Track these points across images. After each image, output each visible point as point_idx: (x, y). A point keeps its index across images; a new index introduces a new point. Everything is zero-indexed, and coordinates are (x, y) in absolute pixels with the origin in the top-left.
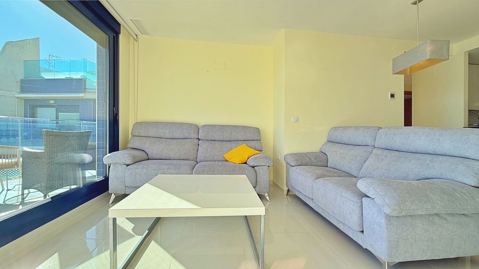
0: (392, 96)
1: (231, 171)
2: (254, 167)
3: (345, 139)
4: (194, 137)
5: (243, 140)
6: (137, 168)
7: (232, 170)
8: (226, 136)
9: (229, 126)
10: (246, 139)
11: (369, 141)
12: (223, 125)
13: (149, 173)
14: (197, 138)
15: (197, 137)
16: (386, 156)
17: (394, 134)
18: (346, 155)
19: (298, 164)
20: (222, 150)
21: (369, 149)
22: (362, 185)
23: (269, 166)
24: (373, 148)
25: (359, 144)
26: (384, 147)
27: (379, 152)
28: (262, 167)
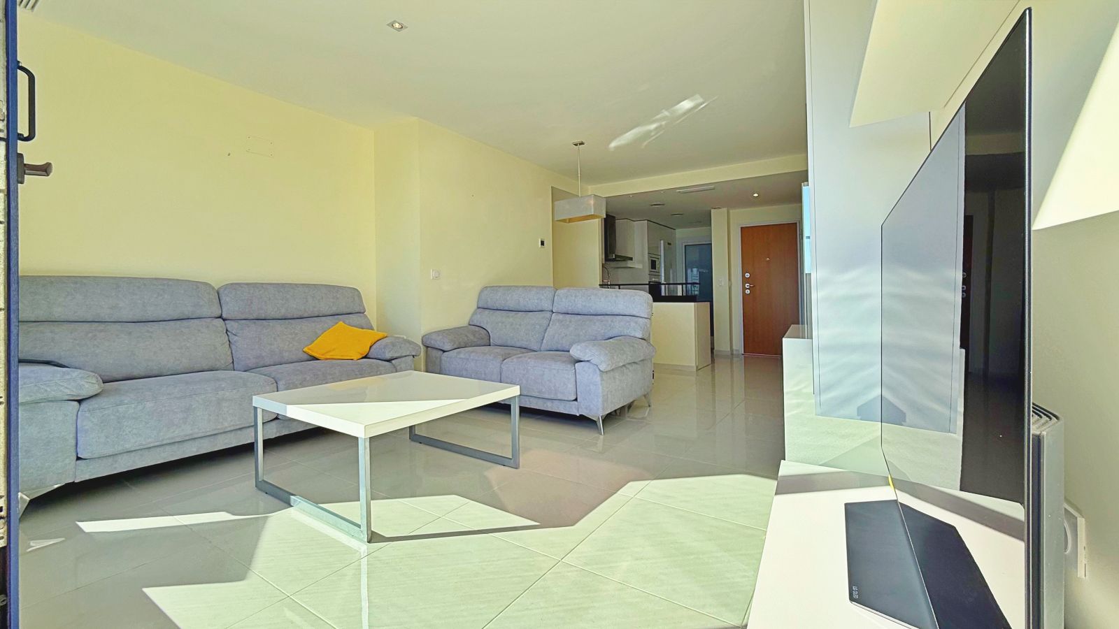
0: (542, 243)
1: (358, 373)
2: (389, 361)
3: (511, 304)
4: (209, 314)
5: (330, 313)
6: (121, 403)
7: (359, 371)
8: (295, 307)
9: (296, 285)
10: (338, 312)
11: (546, 305)
12: (283, 284)
13: (163, 409)
14: (219, 315)
15: (218, 313)
16: (570, 322)
17: (576, 296)
18: (520, 325)
19: (455, 346)
20: (297, 338)
21: (548, 314)
22: (576, 352)
23: (413, 356)
24: (551, 313)
25: (531, 309)
26: (565, 311)
27: (561, 317)
28: (404, 359)
